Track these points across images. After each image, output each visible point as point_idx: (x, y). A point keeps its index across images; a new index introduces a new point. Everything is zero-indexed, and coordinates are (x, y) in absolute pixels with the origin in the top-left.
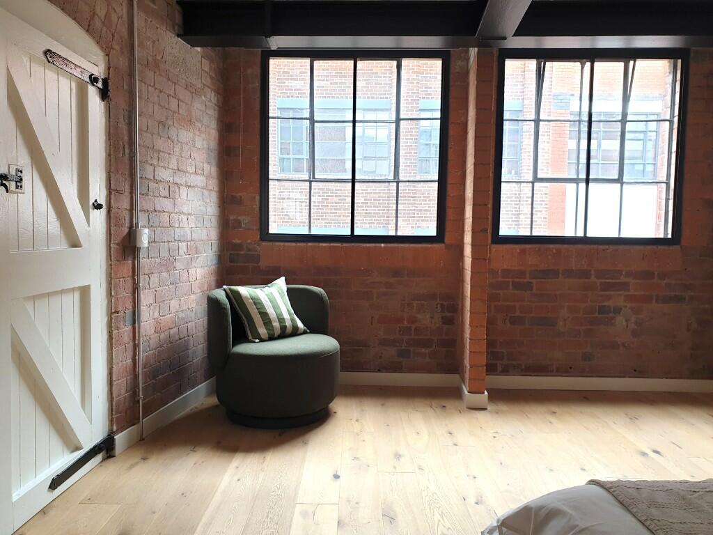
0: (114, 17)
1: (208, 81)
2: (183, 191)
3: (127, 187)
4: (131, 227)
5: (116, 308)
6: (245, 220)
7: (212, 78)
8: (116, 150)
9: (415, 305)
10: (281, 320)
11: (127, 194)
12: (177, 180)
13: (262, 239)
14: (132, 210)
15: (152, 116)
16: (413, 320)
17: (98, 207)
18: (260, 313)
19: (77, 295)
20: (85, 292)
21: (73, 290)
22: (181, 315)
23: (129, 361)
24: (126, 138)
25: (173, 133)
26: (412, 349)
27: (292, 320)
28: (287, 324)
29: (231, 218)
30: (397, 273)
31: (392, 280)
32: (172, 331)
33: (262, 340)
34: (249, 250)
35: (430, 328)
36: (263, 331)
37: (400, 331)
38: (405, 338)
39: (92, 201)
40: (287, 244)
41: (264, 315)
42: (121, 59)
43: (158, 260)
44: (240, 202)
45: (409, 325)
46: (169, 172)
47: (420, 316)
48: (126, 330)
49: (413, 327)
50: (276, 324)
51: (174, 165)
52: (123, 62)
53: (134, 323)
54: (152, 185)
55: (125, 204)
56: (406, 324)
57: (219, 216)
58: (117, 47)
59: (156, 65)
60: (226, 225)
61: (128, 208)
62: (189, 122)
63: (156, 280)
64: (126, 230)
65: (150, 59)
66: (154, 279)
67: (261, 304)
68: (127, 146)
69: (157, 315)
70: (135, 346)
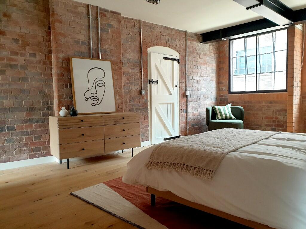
0: (181, 45)
1: (212, 51)
2: (202, 82)
3: (184, 81)
4: (185, 91)
5: (181, 108)
6: (224, 88)
7: (213, 50)
8: (182, 73)
9: (277, 113)
10: (226, 115)
11: (184, 83)
12: (200, 79)
13: (229, 93)
14: (186, 87)
15: (192, 64)
16: (277, 118)
17: (176, 86)
18: (220, 112)
19: (171, 105)
20: (173, 104)
21: (170, 103)
22: (201, 113)
23: (185, 121)
24: (184, 71)
25: (199, 67)
26: (276, 128)
27: (230, 115)
28: (228, 116)
29: (221, 88)
30: (271, 103)
31: (269, 105)
32: (198, 117)
33: (219, 119)
34: (225, 97)
35: (283, 121)
36: (220, 117)
37: (272, 122)
38: (274, 124)
39: (175, 85)
40: (236, 94)
41: (221, 113)
42: (183, 53)
43: (194, 99)
44: (223, 83)
45: (275, 120)
46: (198, 77)
47: (279, 117)
48: (184, 114)
49: (277, 120)
50: (224, 116)
51: (199, 75)
52: (184, 54)
53: (186, 112)
54: (192, 81)
55: (184, 85)
56: (274, 119)
57: (216, 88)
58: (182, 51)
59: (194, 52)
60: (219, 90)
61: (185, 86)
62: (205, 63)
63: (193, 103)
64: (184, 91)
65: (192, 51)
66: (192, 103)
67: (220, 110)
68: (184, 73)
69: (193, 112)
70: (186, 118)
